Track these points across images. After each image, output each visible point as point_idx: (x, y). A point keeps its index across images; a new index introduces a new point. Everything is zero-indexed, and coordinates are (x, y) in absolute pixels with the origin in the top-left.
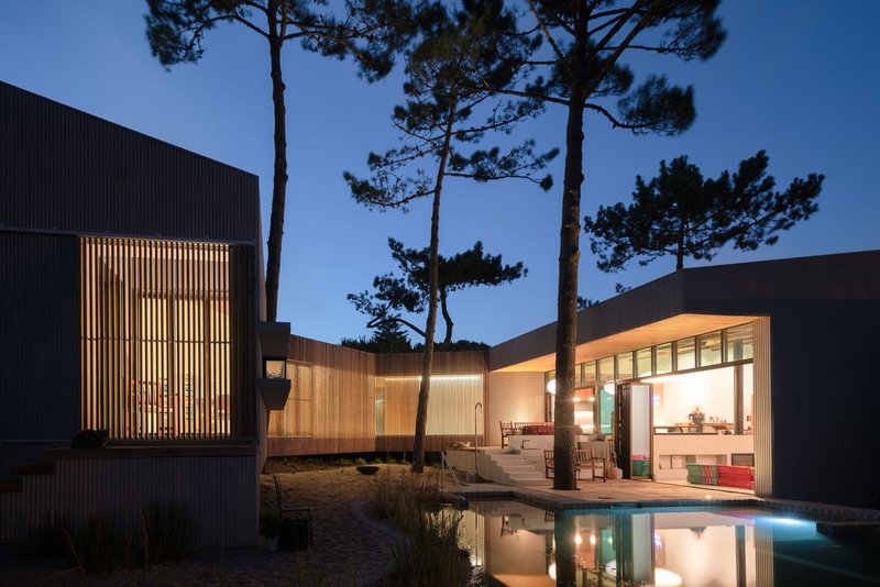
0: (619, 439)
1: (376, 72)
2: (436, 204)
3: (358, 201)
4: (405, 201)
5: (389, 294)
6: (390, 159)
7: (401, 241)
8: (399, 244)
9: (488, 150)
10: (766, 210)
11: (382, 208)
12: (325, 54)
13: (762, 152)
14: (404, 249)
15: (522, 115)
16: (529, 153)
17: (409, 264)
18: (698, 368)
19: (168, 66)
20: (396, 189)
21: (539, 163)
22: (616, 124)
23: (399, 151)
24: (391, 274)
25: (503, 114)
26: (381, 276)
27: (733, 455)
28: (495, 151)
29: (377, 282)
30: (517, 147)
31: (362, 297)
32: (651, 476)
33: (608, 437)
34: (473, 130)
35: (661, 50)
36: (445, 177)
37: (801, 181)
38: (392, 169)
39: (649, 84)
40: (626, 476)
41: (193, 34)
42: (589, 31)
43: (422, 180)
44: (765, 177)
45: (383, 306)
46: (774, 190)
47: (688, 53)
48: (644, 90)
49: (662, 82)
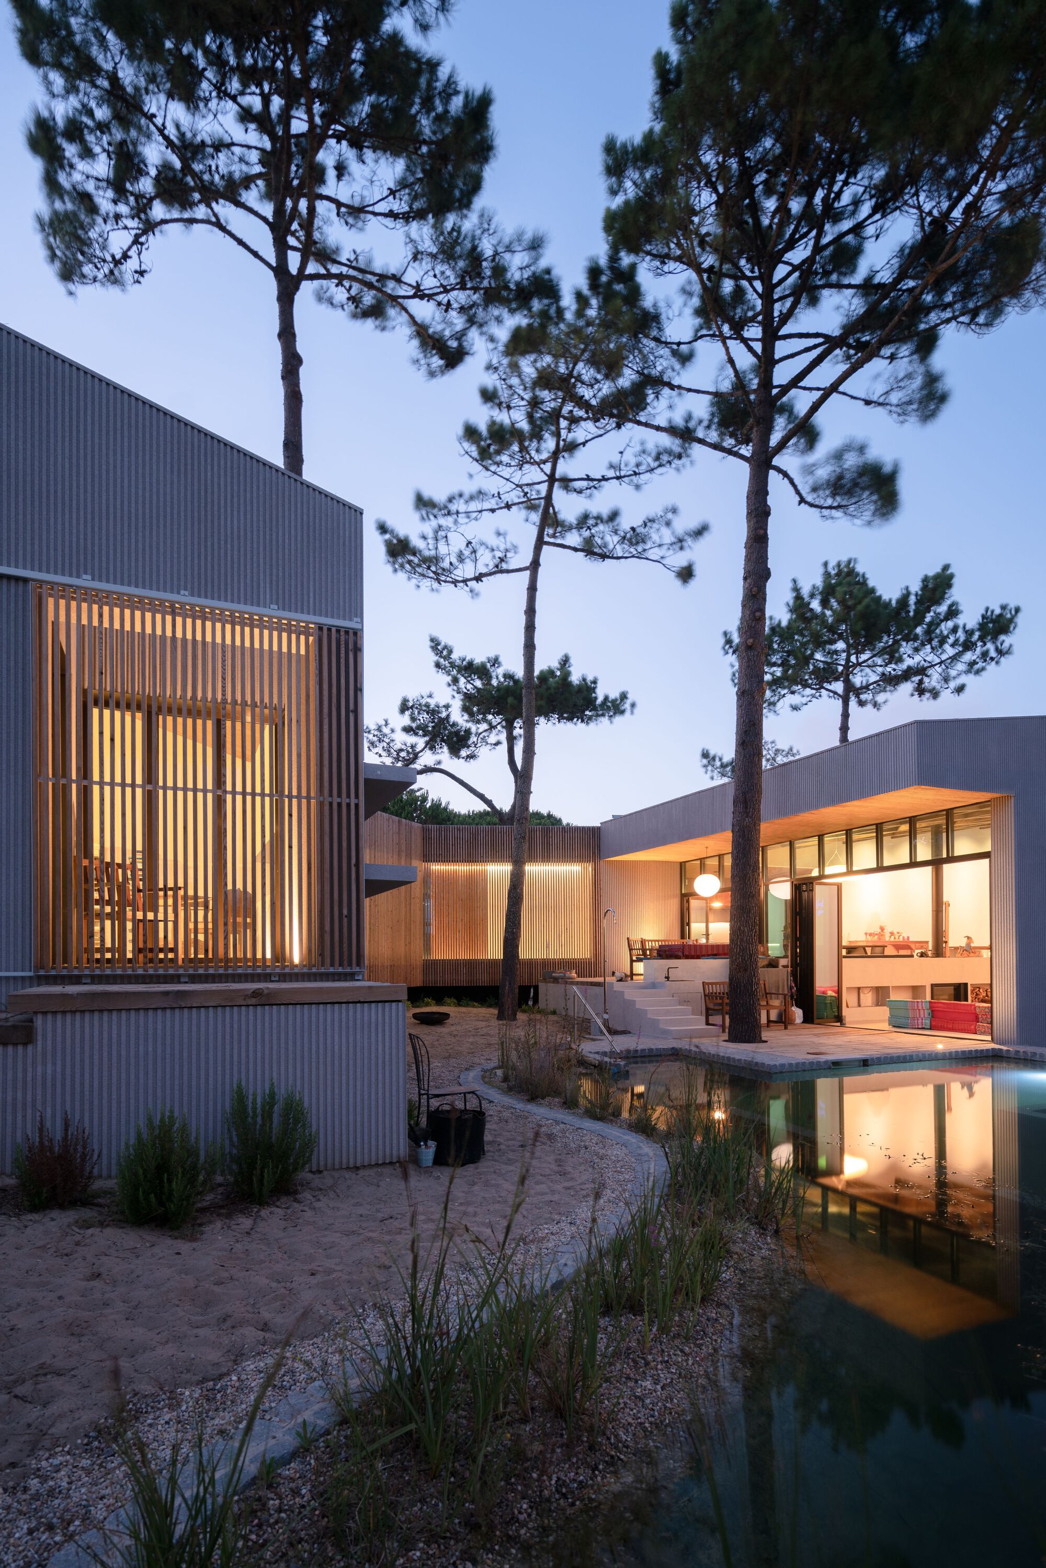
0: (797, 965)
1: (441, 362)
2: (532, 589)
3: (395, 570)
4: (478, 578)
5: (423, 728)
6: (453, 507)
7: (450, 643)
8: (445, 647)
9: (605, 512)
10: (953, 646)
11: (435, 585)
12: (354, 316)
13: (946, 567)
14: (455, 656)
15: (660, 466)
16: (668, 524)
17: (462, 680)
18: (880, 868)
19: (71, 287)
20: (461, 558)
21: (680, 543)
22: (802, 500)
23: (466, 496)
24: (430, 696)
25: (633, 461)
26: (412, 696)
27: (933, 986)
28: (614, 516)
29: (404, 707)
30: (652, 515)
31: (379, 729)
32: (839, 1019)
33: (783, 962)
34: (588, 478)
35: (868, 402)
36: (545, 547)
37: (993, 612)
38: (456, 522)
39: (846, 448)
40: (809, 1019)
41: (130, 239)
42: (777, 357)
43: (502, 547)
44: (949, 602)
45: (412, 747)
46: (960, 620)
47: (902, 409)
48: (838, 456)
49: (862, 449)
